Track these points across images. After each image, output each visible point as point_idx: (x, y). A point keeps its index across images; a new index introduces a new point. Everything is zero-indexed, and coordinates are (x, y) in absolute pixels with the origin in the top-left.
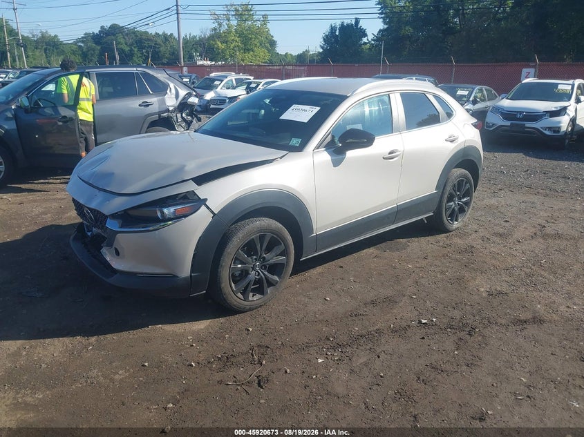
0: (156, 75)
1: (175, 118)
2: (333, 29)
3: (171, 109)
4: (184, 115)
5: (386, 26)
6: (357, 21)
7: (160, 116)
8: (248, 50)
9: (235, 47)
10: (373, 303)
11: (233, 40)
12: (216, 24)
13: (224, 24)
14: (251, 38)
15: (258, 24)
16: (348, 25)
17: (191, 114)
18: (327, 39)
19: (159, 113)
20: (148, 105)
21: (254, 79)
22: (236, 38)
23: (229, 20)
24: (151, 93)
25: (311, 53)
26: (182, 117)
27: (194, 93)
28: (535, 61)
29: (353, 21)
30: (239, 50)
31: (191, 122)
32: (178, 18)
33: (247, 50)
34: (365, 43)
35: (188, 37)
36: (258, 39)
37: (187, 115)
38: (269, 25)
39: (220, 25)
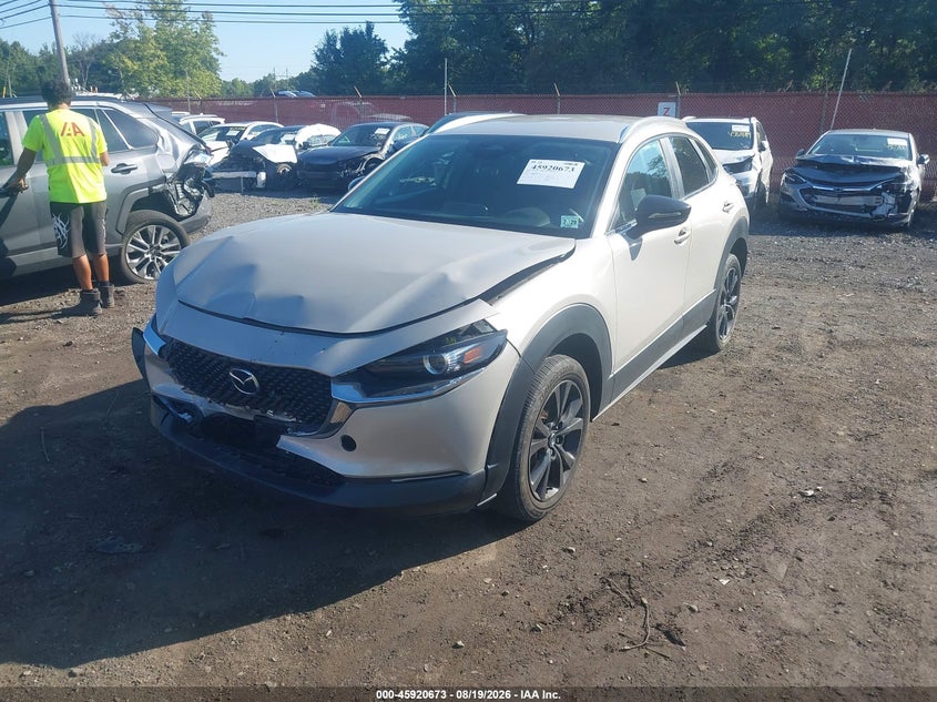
0: (135, 115)
1: (173, 193)
2: (330, 40)
3: (169, 176)
4: (186, 187)
5: (415, 37)
6: (370, 27)
7: (150, 190)
8: (182, 74)
9: (157, 67)
10: (713, 474)
11: (154, 56)
12: (117, 28)
13: (133, 26)
14: (185, 53)
15: (197, 27)
16: (355, 32)
17: (197, 185)
18: (322, 56)
19: (150, 185)
20: (128, 171)
21: (226, 122)
22: (159, 52)
23: (140, 19)
24: (130, 147)
25: (278, 79)
26: (184, 192)
27: (203, 148)
28: (674, 91)
29: (364, 27)
30: (166, 73)
31: (200, 198)
32: (53, 14)
33: (179, 74)
34: (384, 64)
35: (50, 49)
36: (198, 54)
37: (190, 187)
38: (215, 31)
39: (125, 28)
